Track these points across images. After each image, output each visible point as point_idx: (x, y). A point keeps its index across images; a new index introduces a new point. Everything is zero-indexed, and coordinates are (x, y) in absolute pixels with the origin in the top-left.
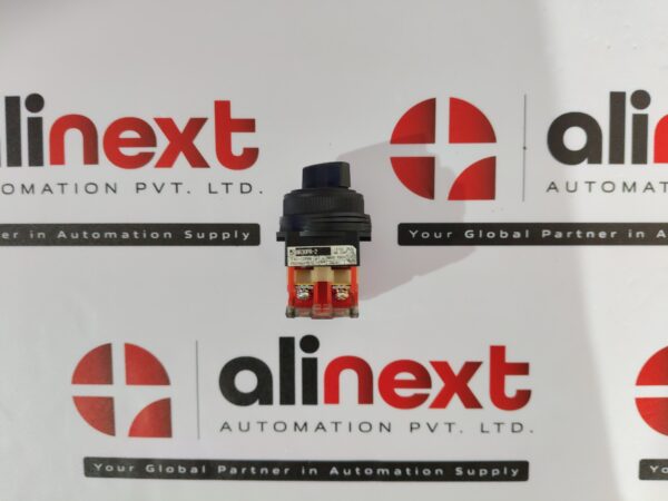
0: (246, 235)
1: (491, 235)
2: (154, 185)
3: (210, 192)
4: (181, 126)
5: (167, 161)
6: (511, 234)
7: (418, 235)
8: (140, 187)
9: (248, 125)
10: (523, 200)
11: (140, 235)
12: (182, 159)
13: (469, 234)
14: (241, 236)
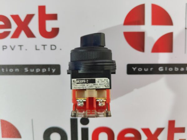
0: (54, 70)
1: (171, 69)
2: (11, 46)
3: (36, 49)
4: (23, 18)
5: (16, 35)
6: (180, 69)
7: (137, 70)
8: (4, 48)
9: (54, 17)
10: (185, 53)
11: (5, 70)
12: (23, 34)
13: (161, 69)
14: (51, 71)
